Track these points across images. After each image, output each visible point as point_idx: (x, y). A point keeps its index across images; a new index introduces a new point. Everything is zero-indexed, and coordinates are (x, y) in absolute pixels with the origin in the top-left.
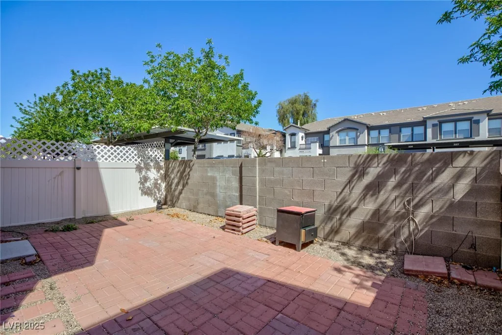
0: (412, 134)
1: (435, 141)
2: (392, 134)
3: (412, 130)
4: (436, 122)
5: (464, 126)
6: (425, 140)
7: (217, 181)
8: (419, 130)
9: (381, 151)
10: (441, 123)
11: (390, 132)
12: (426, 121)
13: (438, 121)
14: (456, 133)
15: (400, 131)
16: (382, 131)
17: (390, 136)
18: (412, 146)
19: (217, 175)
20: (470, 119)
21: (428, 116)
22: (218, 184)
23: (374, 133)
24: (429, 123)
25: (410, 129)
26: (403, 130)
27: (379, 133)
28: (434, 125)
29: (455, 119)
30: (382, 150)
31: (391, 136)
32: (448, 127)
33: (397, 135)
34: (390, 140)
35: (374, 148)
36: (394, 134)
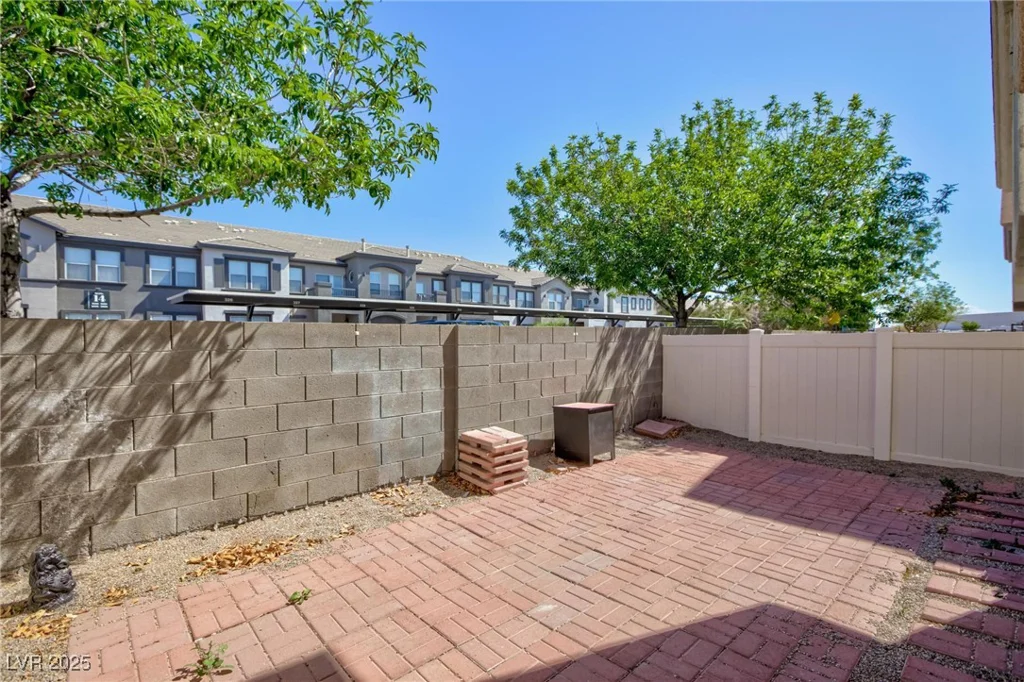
0: (174, 271)
1: (218, 292)
2: (126, 265)
3: (174, 264)
4: (220, 255)
5: (259, 270)
6: (200, 286)
7: (371, 386)
8: (186, 266)
9: (100, 302)
10: (228, 258)
11: (122, 259)
12: (201, 250)
13: (224, 255)
14: (249, 281)
15: (147, 261)
16: (101, 255)
17: (121, 266)
18: (231, 300)
19: (370, 370)
20: (268, 262)
21: (205, 242)
22: (375, 396)
23: (77, 256)
24: (208, 256)
25: (167, 260)
26: (153, 259)
27: (93, 257)
28: (217, 261)
29: (250, 256)
30: (103, 298)
31: (127, 268)
32: (237, 268)
33: (141, 269)
34: (122, 279)
35: (79, 294)
36: (131, 265)
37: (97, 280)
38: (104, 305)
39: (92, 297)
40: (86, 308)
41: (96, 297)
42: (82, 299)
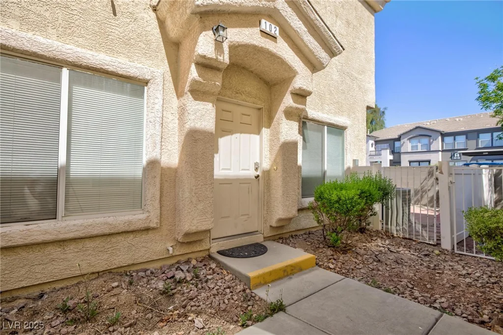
0: (492, 139)
2: (469, 140)
3: (492, 136)
9: (457, 157)
11: (467, 138)
15: (478, 137)
16: (458, 138)
17: (466, 141)
23: (449, 140)
26: (482, 136)
27: (455, 139)
30: (458, 155)
31: (469, 142)
33: (476, 141)
34: (467, 146)
35: (449, 154)
36: (470, 140)
37: (456, 148)
38: (459, 158)
39: (454, 155)
40: (452, 159)
41: (456, 155)
42: (450, 156)
